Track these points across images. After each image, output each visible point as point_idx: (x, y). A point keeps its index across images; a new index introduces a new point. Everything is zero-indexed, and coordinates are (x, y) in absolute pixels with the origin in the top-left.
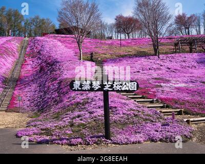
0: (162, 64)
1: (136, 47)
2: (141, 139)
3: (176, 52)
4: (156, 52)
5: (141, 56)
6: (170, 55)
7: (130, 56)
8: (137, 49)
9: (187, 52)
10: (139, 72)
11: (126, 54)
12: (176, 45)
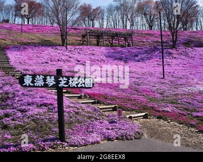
0: (71, 56)
1: (39, 35)
2: (99, 139)
3: (82, 44)
4: (64, 43)
5: (47, 46)
6: (77, 47)
7: (35, 45)
8: (41, 37)
9: (94, 45)
10: (47, 63)
11: (29, 41)
12: (84, 36)
